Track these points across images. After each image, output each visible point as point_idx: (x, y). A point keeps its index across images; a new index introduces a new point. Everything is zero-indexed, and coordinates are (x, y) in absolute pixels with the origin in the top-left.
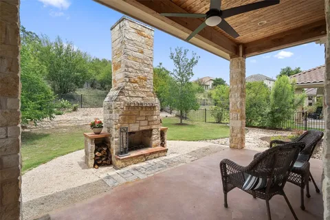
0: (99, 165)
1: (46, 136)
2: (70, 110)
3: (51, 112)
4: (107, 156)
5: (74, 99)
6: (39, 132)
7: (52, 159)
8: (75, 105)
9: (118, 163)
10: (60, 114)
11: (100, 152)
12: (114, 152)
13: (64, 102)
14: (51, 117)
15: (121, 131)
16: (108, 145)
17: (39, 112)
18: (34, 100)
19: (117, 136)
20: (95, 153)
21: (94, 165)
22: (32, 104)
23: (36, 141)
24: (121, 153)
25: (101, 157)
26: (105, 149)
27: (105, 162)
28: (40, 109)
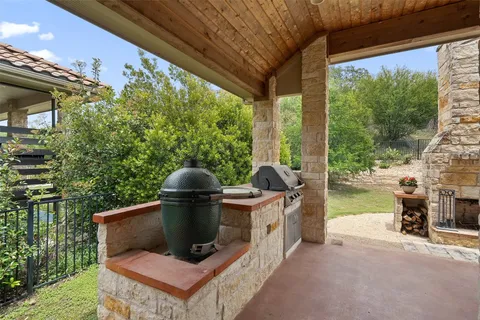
0: (408, 232)
1: (365, 191)
2: (399, 162)
3: (371, 165)
4: (422, 224)
5: (408, 147)
6: (359, 187)
7: (362, 213)
8: (407, 156)
9: (434, 236)
10: (385, 167)
11: (411, 216)
12: (431, 221)
13: (391, 152)
14: (371, 170)
15: (440, 194)
16: (423, 210)
17: (357, 165)
18: (352, 151)
19: (435, 200)
20: (403, 215)
21: (402, 230)
22: (350, 156)
23: (354, 195)
24: (441, 225)
25: (412, 223)
26: (419, 214)
27: (416, 230)
28: (359, 161)
